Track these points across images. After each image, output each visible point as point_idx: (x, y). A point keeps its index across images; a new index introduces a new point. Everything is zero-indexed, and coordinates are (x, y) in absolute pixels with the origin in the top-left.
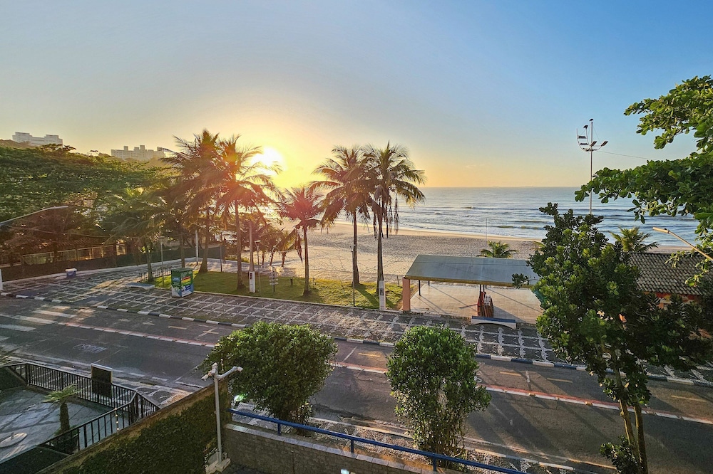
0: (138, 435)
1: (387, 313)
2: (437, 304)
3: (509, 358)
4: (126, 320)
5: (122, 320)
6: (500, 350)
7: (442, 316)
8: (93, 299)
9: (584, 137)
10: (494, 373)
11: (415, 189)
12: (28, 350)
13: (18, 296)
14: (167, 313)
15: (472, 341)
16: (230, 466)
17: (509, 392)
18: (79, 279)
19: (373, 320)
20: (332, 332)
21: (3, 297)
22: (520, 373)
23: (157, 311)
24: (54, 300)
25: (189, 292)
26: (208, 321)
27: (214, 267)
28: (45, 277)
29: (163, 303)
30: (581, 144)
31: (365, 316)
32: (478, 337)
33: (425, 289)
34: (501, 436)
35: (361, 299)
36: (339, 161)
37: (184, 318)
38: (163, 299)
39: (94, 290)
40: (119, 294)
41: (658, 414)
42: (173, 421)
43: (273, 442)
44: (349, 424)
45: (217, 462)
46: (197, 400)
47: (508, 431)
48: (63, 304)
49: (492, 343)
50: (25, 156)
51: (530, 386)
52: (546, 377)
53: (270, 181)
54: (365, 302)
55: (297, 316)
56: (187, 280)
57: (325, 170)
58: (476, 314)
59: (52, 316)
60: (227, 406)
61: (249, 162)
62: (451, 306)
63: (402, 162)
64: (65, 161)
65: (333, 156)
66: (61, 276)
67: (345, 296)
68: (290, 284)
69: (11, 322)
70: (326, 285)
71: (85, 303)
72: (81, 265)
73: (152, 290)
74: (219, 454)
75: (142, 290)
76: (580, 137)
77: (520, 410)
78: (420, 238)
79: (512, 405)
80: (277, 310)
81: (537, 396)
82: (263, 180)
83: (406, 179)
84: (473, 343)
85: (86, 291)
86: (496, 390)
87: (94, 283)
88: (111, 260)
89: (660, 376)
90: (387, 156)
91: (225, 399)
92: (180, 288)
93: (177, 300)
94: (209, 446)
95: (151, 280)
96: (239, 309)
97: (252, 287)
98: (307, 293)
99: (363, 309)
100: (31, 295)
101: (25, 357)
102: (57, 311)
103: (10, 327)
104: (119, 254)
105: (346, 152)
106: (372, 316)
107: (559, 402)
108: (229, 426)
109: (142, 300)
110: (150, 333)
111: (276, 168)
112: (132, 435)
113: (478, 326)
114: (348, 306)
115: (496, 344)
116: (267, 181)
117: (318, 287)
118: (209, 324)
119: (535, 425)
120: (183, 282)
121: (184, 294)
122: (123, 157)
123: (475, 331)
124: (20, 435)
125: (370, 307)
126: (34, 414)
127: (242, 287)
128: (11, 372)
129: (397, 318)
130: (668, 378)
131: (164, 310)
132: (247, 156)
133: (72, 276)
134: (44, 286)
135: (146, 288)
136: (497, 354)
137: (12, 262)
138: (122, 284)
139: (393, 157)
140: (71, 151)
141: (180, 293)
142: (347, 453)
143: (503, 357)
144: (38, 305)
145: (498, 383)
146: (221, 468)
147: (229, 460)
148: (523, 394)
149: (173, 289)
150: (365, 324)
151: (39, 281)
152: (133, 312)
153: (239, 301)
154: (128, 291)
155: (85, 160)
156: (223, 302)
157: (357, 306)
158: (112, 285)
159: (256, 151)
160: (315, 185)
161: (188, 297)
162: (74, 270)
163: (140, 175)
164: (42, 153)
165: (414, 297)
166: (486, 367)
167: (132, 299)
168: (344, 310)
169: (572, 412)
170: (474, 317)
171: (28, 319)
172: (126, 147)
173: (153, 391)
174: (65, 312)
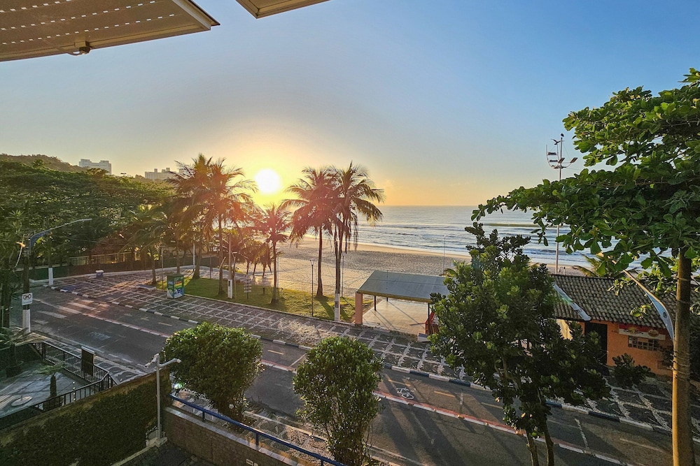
0: (91, 407)
1: (340, 325)
2: (388, 319)
3: (447, 378)
4: (129, 315)
5: (127, 315)
6: (441, 369)
7: (391, 331)
8: (110, 296)
9: (554, 154)
10: (429, 391)
11: (373, 207)
12: (60, 333)
13: (62, 290)
14: (160, 312)
15: (414, 358)
16: (166, 443)
17: (438, 411)
18: (105, 279)
19: (325, 331)
20: (287, 338)
21: (53, 290)
22: (454, 394)
23: (153, 309)
24: (84, 295)
25: (180, 295)
26: (190, 321)
27: (205, 274)
28: (82, 276)
29: (159, 303)
30: (551, 161)
31: (319, 326)
32: (421, 355)
33: (382, 305)
34: (419, 453)
35: (320, 310)
36: (308, 181)
37: (172, 317)
38: (160, 298)
39: (113, 289)
40: (129, 293)
41: (598, 456)
42: (120, 398)
43: (198, 427)
44: (281, 423)
45: (156, 438)
46: (142, 383)
47: (427, 450)
48: (89, 298)
49: (434, 362)
50: (75, 178)
51: (461, 408)
52: (480, 401)
53: (250, 199)
54: (323, 313)
55: (261, 322)
56: (179, 285)
57: (295, 189)
58: (424, 332)
59: (79, 308)
60: (167, 392)
61: (232, 182)
62: (402, 323)
63: (363, 181)
64: (100, 182)
65: (303, 176)
66: (92, 276)
67: (306, 307)
68: (262, 292)
69: (52, 310)
70: (294, 295)
71: (104, 299)
72: (108, 268)
73: (153, 291)
74: (158, 432)
75: (147, 291)
76: (550, 154)
77: (445, 432)
78: (394, 255)
79: (438, 425)
80: (246, 315)
81: (466, 419)
82: (244, 198)
83: (364, 198)
84: (414, 360)
85: (107, 289)
86: (425, 408)
87: (114, 283)
88: (130, 265)
89: (612, 415)
90: (348, 176)
91: (166, 385)
92: (173, 291)
93: (171, 302)
94: (150, 424)
95: (154, 283)
96: (216, 312)
97: (230, 294)
98: (274, 301)
99: (320, 320)
100: (70, 289)
101: (55, 338)
102: (84, 303)
103: (51, 314)
104: (136, 259)
105: (314, 173)
106: (327, 327)
107: (487, 428)
108: (168, 409)
109: (144, 300)
110: (145, 327)
111: (253, 187)
112: (85, 406)
113: (423, 344)
114: (307, 316)
115: (438, 363)
116: (248, 200)
117: (285, 297)
118: (190, 323)
119: (457, 447)
120: (176, 285)
121: (176, 296)
122: (153, 179)
123: (419, 349)
124: (27, 398)
125: (326, 319)
126: (42, 383)
127: (222, 293)
128: (32, 347)
129: (348, 330)
130: (621, 419)
131: (158, 309)
132: (230, 176)
133: (100, 276)
134: (80, 283)
135: (149, 289)
136: (436, 373)
137: (62, 262)
138: (133, 285)
139: (354, 177)
140: (107, 174)
141: (173, 295)
142: (252, 445)
143: (442, 377)
144: (72, 298)
145: (430, 402)
146: (158, 444)
147: (166, 439)
148: (452, 415)
149: (168, 291)
150: (318, 333)
151: (78, 279)
152: (136, 308)
153: (218, 305)
154: (136, 291)
155: (115, 181)
156: (204, 305)
157: (315, 316)
158: (126, 285)
159: (238, 172)
160: (287, 203)
161: (179, 299)
162: (102, 271)
163: (154, 193)
164: (86, 176)
165: (369, 311)
166: (423, 385)
167: (137, 298)
168: (303, 320)
169: (498, 440)
170: (421, 335)
171: (64, 308)
172: (156, 170)
173: (135, 375)
174: (90, 305)
